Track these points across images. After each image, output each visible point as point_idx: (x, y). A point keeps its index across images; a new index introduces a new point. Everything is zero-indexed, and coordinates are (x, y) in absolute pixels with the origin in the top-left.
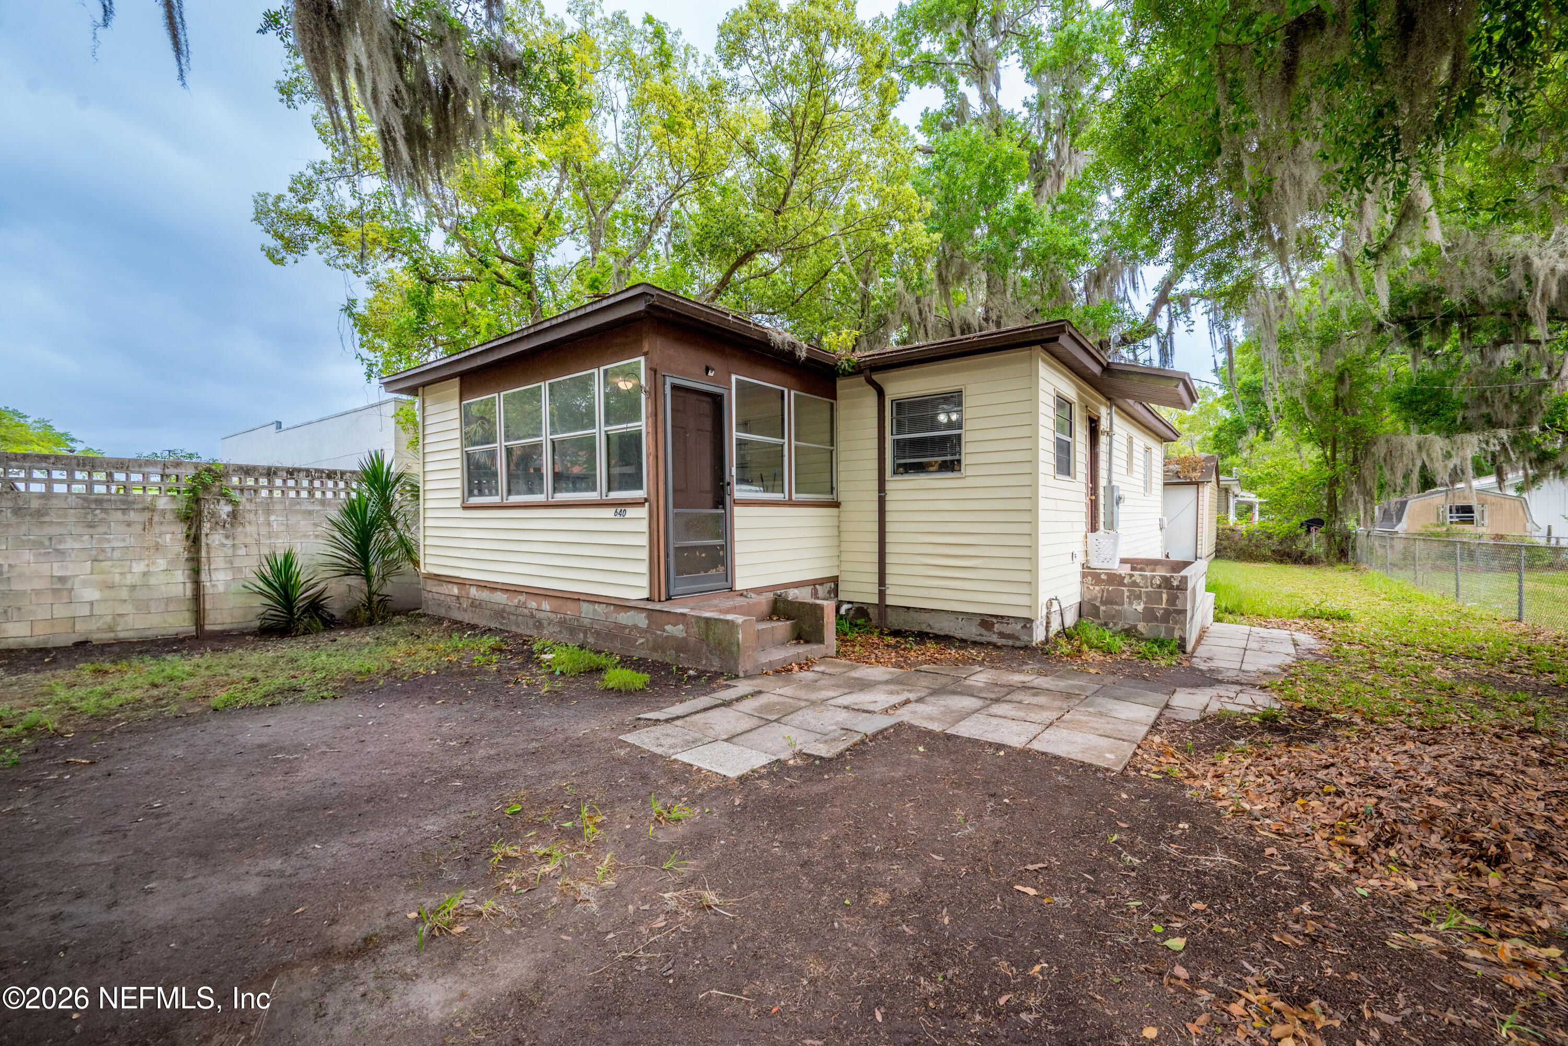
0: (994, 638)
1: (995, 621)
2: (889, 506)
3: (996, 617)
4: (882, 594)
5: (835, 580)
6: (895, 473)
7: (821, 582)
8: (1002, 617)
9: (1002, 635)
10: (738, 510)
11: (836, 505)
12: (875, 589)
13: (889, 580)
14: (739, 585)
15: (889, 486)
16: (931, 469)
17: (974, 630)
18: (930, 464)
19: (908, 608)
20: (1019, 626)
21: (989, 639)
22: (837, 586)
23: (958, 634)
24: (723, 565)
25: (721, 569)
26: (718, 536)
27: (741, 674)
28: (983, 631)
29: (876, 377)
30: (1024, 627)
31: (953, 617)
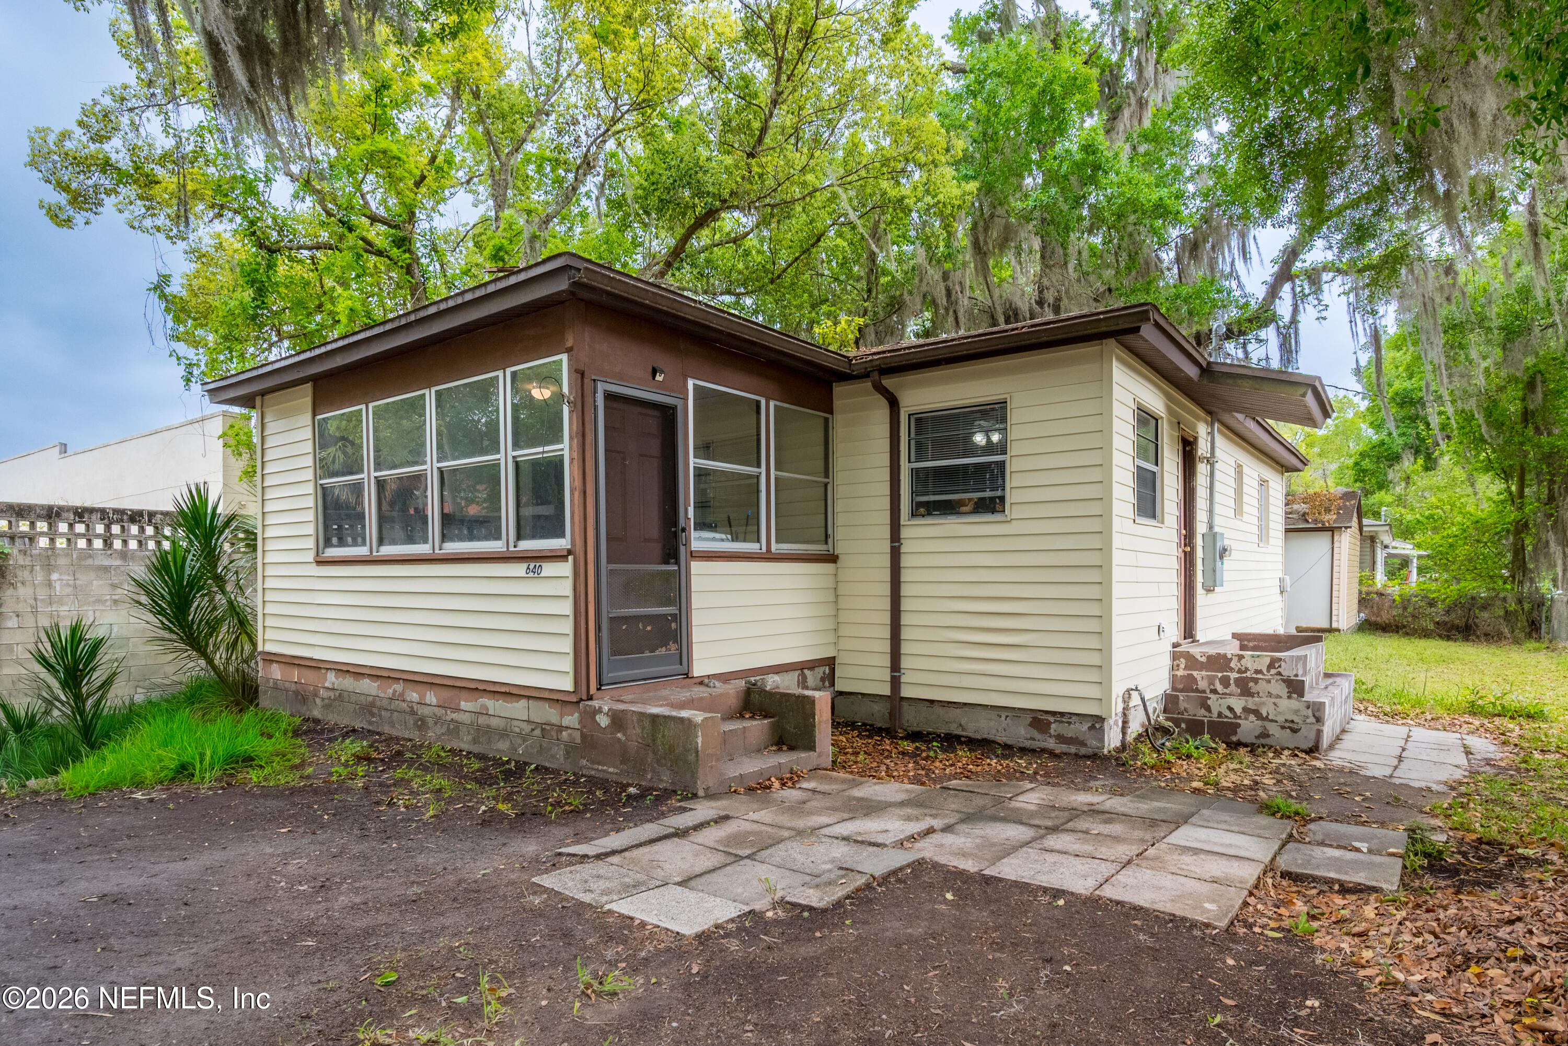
0: (1051, 744)
1: (1052, 719)
2: (905, 561)
3: (1053, 713)
4: (895, 682)
5: (830, 662)
6: (914, 515)
7: (812, 665)
8: (1062, 714)
9: (1061, 738)
10: (696, 567)
11: (832, 558)
12: (886, 675)
13: (905, 663)
14: (698, 670)
15: (905, 533)
16: (964, 509)
17: (1023, 732)
18: (961, 503)
19: (932, 702)
20: (1085, 727)
21: (1043, 745)
22: (833, 671)
23: (1002, 738)
24: (675, 641)
25: (673, 647)
26: (668, 602)
27: (701, 793)
28: (1036, 735)
29: (887, 382)
30: (1092, 727)
31: (993, 714)
